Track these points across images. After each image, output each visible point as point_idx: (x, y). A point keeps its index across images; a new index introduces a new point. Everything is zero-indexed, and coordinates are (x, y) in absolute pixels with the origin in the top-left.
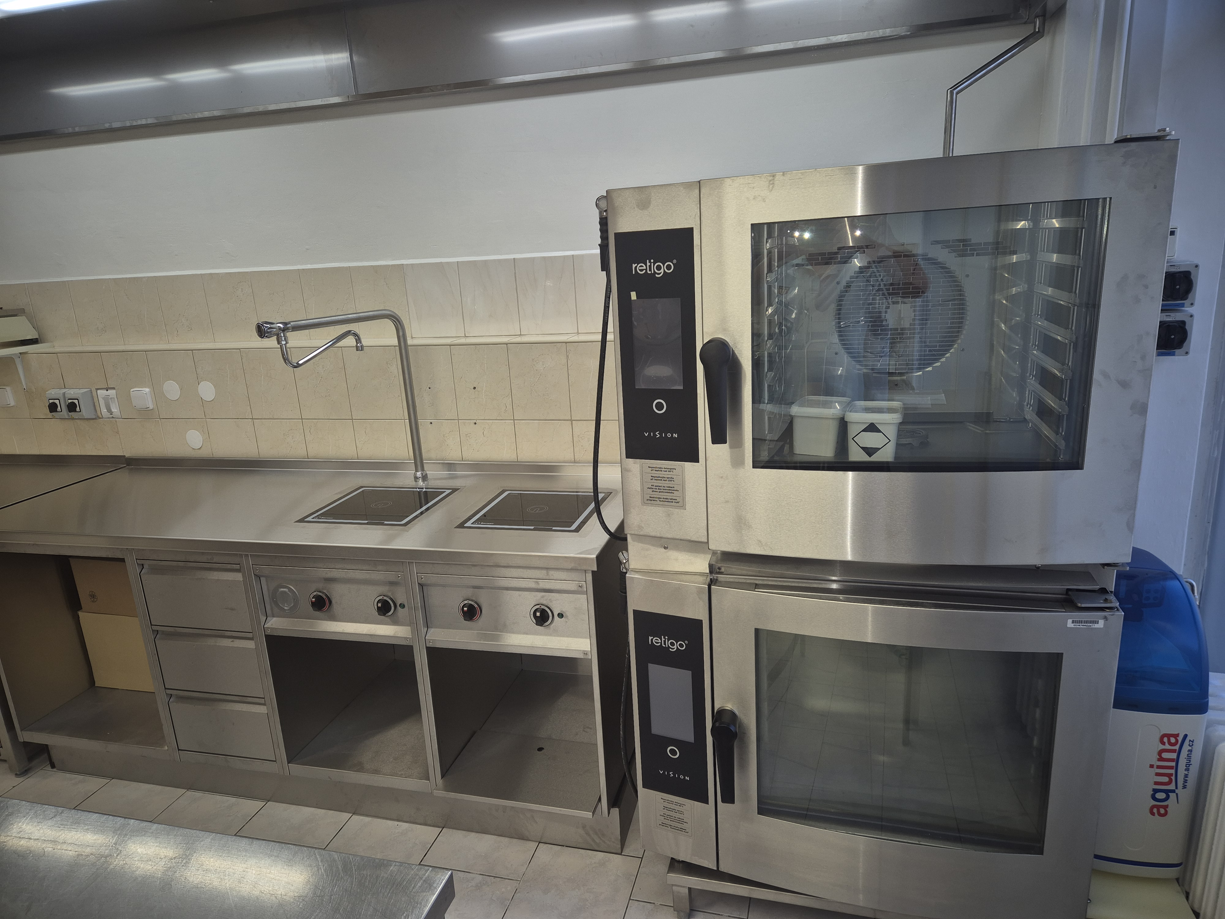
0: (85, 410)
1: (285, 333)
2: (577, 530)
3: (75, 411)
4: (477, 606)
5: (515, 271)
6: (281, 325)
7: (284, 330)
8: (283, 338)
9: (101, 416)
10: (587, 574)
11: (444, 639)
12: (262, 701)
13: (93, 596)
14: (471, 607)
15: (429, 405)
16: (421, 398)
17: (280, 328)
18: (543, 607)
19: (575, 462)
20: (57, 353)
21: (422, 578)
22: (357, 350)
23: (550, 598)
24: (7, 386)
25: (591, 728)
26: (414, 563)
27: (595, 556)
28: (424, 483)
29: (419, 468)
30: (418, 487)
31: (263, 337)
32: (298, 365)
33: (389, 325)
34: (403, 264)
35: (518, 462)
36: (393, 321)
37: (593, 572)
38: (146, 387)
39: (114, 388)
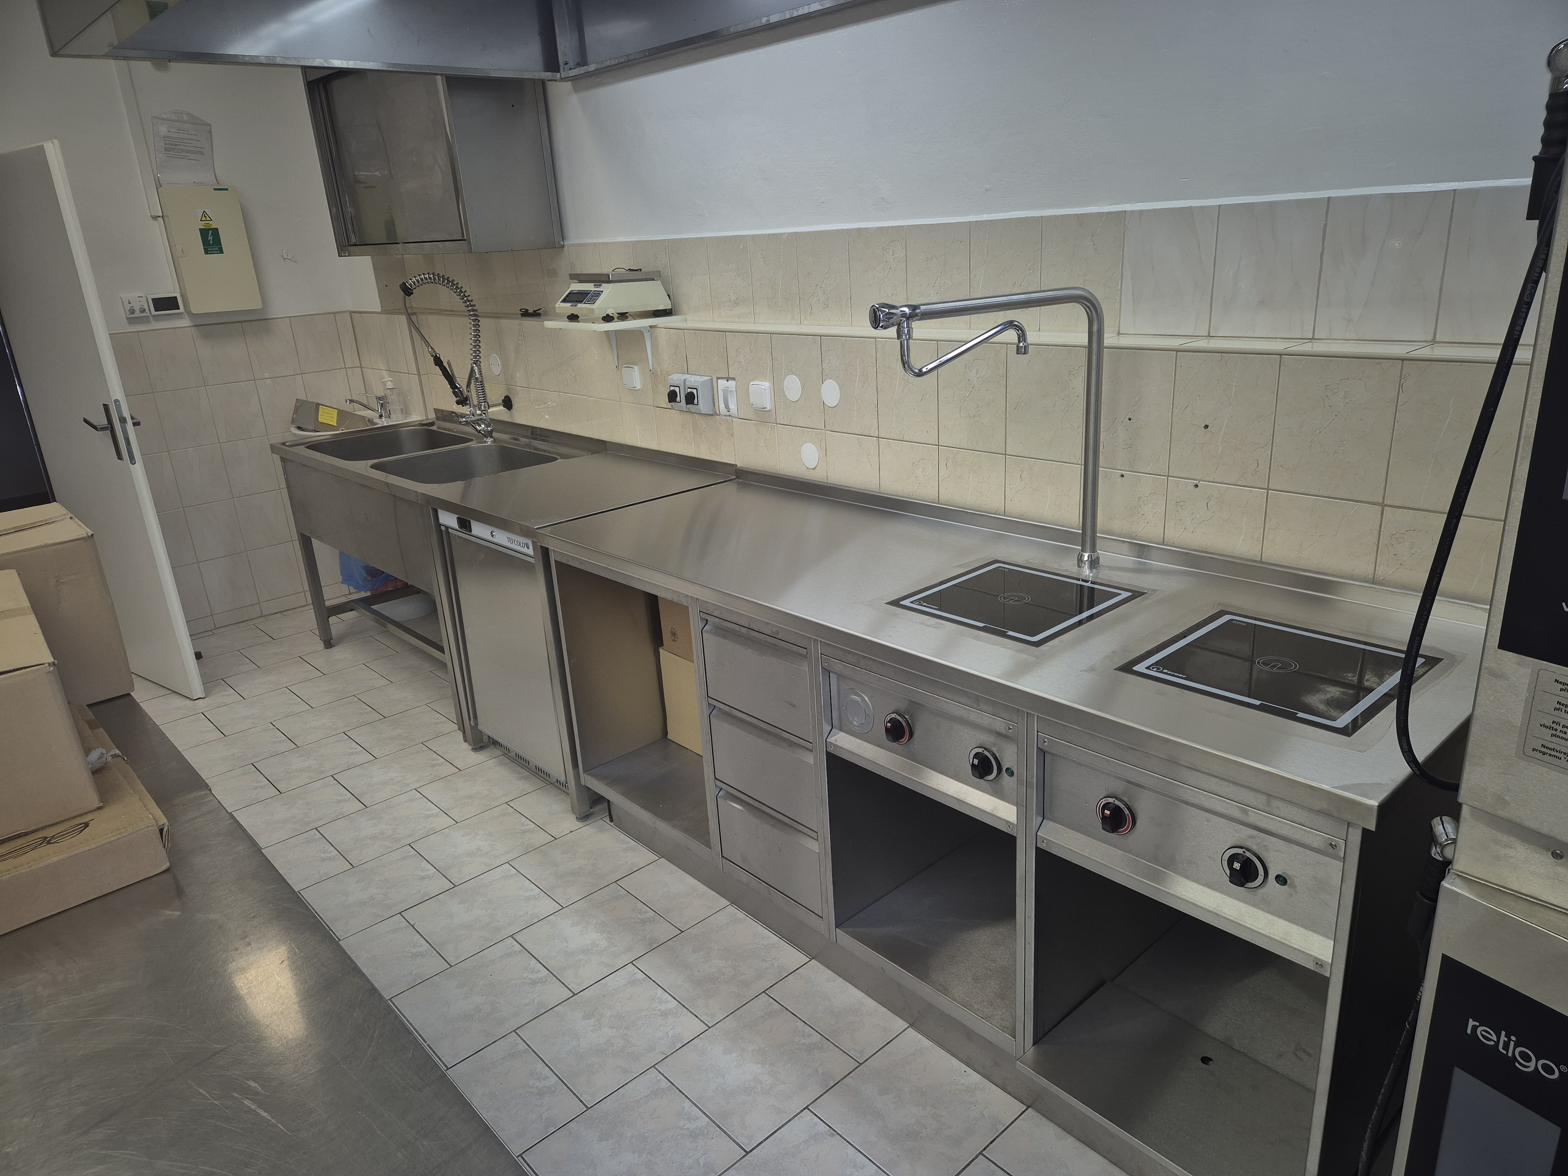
0: (703, 404)
1: (910, 322)
2: (1348, 731)
3: (693, 403)
4: (1128, 812)
5: (1326, 221)
6: (906, 310)
7: (909, 317)
8: (906, 329)
9: (718, 413)
10: (1350, 829)
11: (1066, 846)
12: (814, 835)
13: (674, 634)
14: (1116, 811)
15: (1125, 447)
16: (1113, 434)
17: (904, 315)
18: (1248, 854)
19: (1374, 581)
20: (683, 329)
21: (1045, 742)
22: (1018, 353)
23: (1266, 844)
24: (636, 365)
25: (1309, 1054)
26: (1036, 717)
27: (1375, 803)
28: (1092, 572)
29: (1088, 546)
30: (1082, 578)
31: (877, 327)
32: (920, 373)
33: (1078, 312)
34: (1125, 212)
35: (1261, 562)
36: (1086, 308)
37: (1365, 831)
38: (766, 381)
39: (734, 379)
